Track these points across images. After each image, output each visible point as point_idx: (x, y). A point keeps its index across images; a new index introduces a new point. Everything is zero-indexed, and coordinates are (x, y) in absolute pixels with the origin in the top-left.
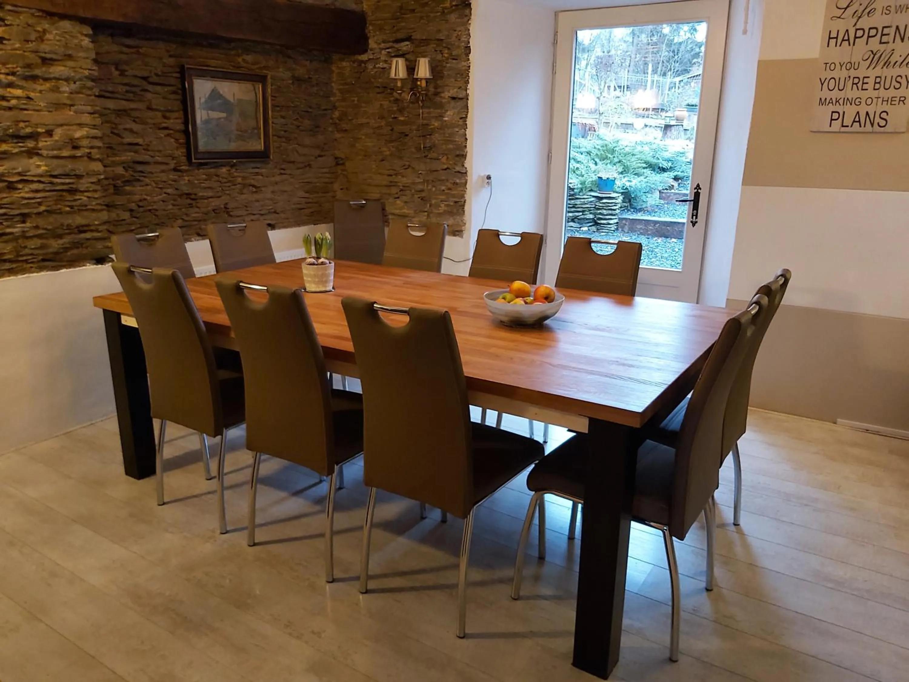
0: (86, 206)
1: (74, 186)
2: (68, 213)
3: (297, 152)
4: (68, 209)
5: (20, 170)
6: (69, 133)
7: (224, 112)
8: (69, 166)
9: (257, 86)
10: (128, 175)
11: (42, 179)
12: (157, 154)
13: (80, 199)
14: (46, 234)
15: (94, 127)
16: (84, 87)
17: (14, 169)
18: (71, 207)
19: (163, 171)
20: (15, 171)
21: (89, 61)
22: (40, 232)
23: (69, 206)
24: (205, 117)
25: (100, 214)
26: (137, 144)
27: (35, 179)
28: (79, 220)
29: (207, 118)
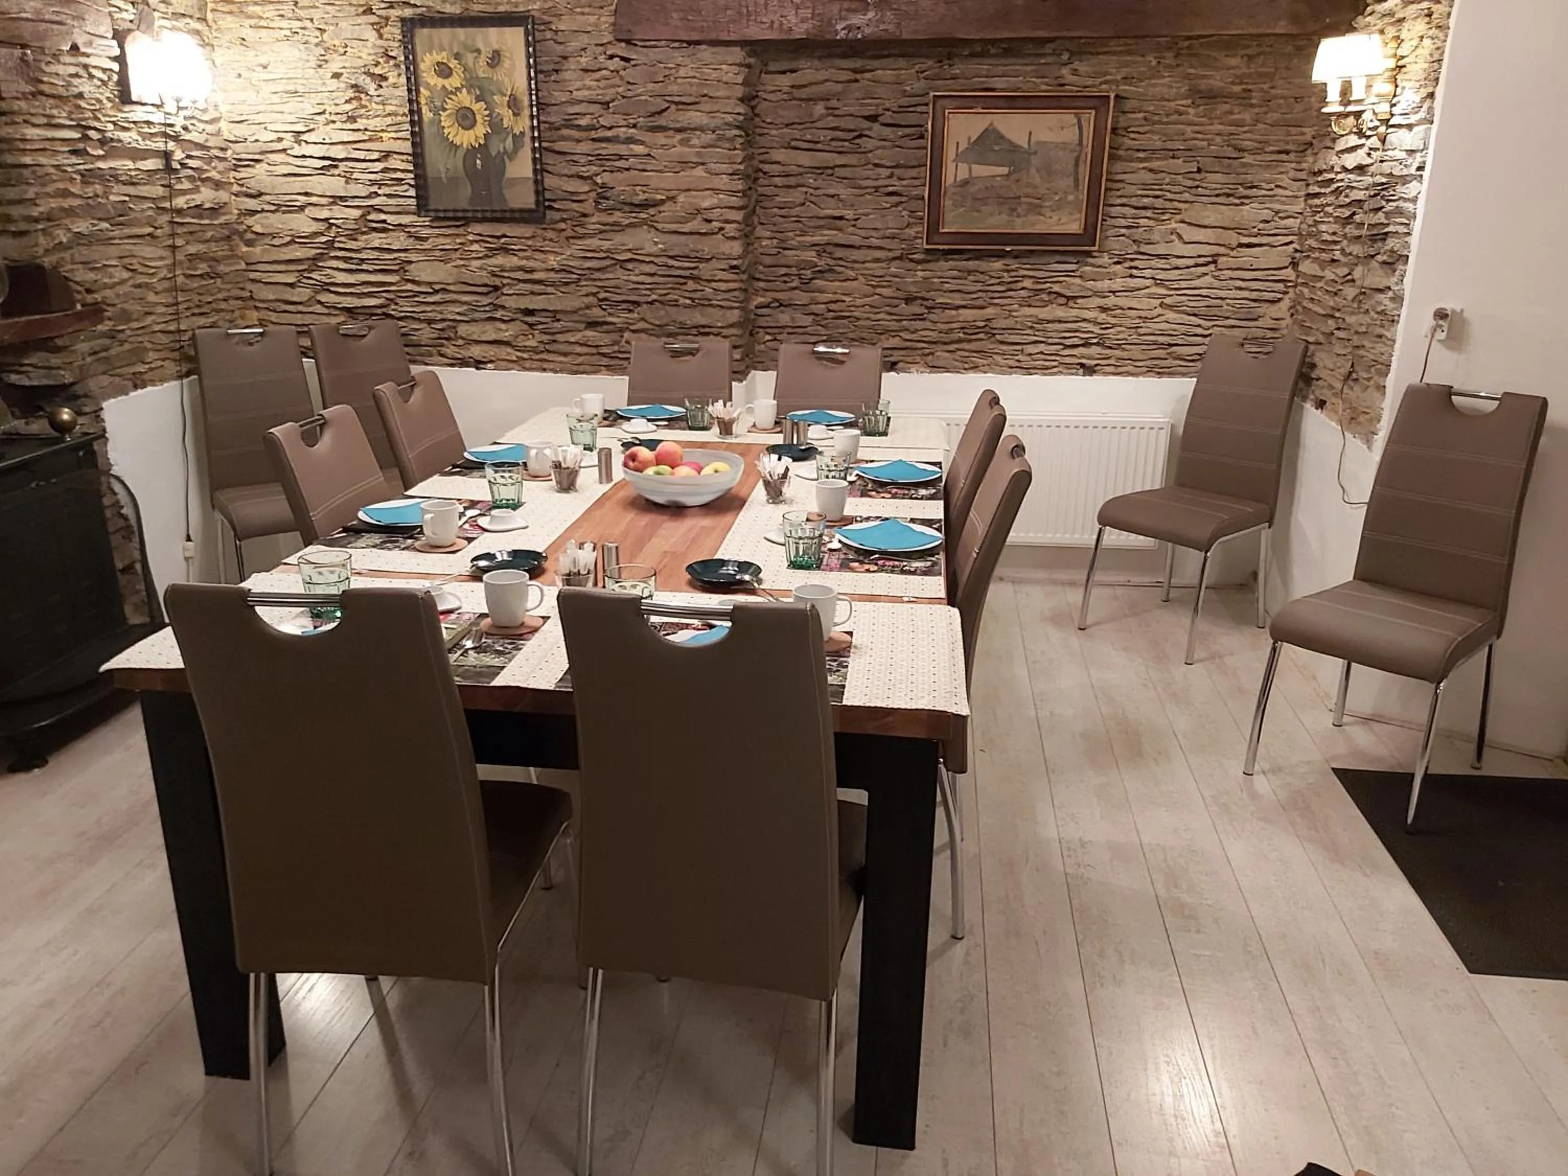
0: (710, 300)
1: (695, 272)
2: (686, 307)
3: (1180, 237)
4: (688, 302)
5: (630, 246)
6: (692, 200)
7: (1003, 166)
8: (691, 243)
9: (1084, 118)
10: (822, 263)
11: (656, 260)
12: (874, 234)
13: (702, 291)
14: (652, 329)
15: (733, 193)
16: (721, 138)
17: (624, 245)
18: (693, 300)
19: (877, 260)
20: (624, 248)
21: (733, 101)
22: (647, 326)
23: (690, 298)
24: (963, 174)
25: (728, 313)
26: (841, 218)
27: (647, 259)
28: (698, 318)
29: (967, 176)
